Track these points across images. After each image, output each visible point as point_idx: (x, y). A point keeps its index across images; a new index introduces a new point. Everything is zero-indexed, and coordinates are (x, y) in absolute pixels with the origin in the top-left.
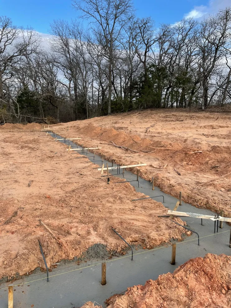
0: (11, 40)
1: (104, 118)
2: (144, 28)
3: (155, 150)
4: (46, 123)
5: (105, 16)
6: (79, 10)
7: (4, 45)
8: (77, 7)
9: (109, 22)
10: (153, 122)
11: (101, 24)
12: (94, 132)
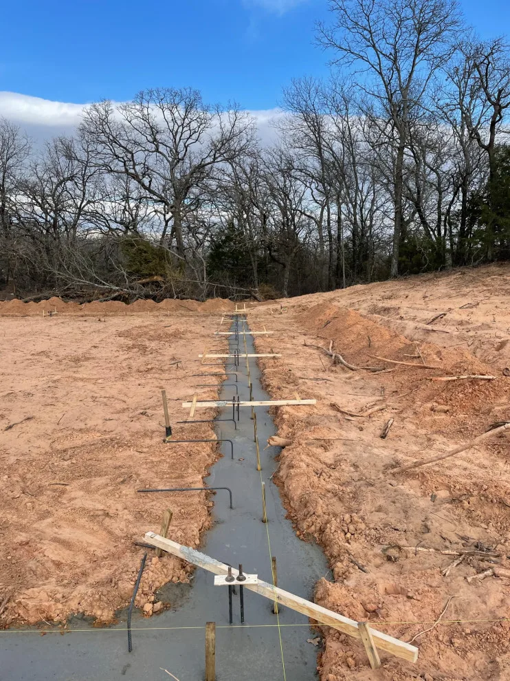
0: (198, 134)
1: (373, 287)
2: (488, 65)
3: (397, 368)
4: (255, 299)
5: (391, 54)
6: (331, 48)
7: (185, 145)
8: (327, 41)
9: (401, 66)
10: (481, 294)
11: (380, 73)
12: (321, 318)
